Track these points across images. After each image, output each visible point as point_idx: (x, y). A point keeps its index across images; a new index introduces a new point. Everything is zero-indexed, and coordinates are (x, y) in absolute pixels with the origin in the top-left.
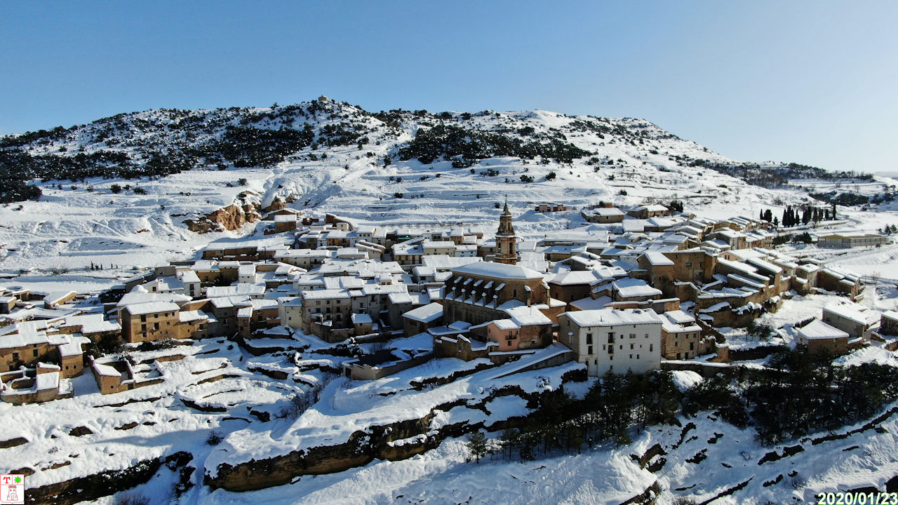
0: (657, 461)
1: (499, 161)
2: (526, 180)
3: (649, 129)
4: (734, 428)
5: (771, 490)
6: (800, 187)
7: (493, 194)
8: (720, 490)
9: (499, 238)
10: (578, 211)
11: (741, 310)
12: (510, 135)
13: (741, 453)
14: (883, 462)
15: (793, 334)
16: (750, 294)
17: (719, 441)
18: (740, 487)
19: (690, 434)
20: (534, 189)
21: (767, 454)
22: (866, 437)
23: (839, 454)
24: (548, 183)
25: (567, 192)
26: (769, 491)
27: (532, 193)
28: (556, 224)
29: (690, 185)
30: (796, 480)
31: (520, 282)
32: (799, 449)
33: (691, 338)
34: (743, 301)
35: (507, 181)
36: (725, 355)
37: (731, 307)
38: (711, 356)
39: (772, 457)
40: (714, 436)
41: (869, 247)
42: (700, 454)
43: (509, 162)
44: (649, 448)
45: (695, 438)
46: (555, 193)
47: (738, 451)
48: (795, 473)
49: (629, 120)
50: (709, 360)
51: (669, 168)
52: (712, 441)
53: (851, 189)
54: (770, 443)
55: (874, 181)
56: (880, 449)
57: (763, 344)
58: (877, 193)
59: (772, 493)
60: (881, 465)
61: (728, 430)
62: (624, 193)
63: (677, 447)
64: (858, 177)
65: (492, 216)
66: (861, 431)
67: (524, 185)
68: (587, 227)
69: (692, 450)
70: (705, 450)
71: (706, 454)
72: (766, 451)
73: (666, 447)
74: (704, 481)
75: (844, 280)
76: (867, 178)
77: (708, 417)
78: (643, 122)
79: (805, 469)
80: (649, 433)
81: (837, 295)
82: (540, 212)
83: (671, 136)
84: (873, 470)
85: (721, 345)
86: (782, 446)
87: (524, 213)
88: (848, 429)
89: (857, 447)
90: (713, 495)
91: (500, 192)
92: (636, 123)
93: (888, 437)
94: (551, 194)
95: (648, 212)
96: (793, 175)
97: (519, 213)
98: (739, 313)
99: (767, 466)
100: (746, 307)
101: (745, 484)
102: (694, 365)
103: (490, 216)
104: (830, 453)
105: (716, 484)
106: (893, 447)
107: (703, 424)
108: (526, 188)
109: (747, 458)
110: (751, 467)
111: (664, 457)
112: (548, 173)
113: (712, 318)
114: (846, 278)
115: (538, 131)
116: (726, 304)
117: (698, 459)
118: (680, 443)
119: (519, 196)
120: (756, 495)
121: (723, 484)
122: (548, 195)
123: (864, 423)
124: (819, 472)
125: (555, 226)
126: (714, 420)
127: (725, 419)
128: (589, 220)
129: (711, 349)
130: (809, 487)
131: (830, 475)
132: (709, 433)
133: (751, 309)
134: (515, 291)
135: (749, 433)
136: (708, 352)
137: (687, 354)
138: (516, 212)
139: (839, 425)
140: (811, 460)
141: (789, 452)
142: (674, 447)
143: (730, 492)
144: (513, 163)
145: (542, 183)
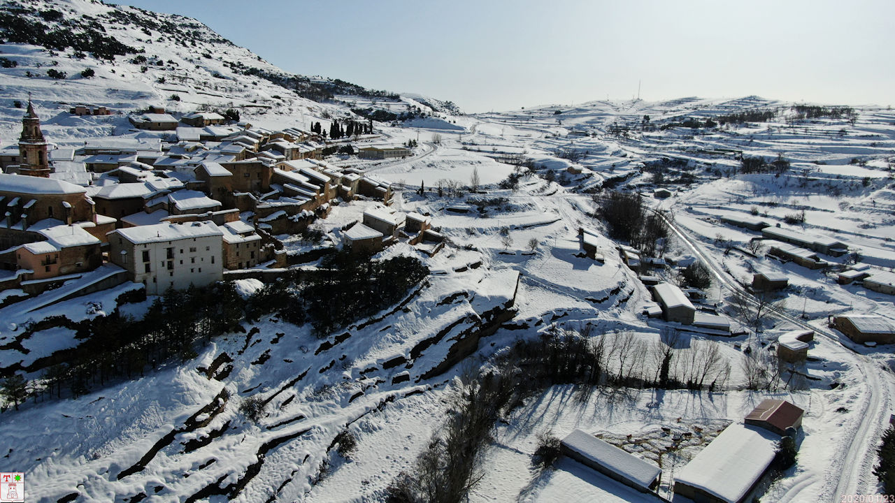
0: (224, 369)
1: (16, 48)
2: (54, 75)
3: (201, 30)
4: (293, 327)
5: (326, 375)
6: (344, 102)
7: (10, 90)
8: (283, 384)
9: (24, 145)
10: (124, 115)
11: (296, 217)
12: (29, 18)
13: (300, 348)
14: (408, 336)
15: (340, 236)
16: (304, 202)
17: (281, 341)
18: (300, 378)
19: (254, 338)
20: (67, 87)
21: (322, 345)
22: (396, 318)
23: (376, 334)
24: (84, 80)
25: (110, 93)
26: (324, 376)
27: (65, 92)
28: (98, 129)
29: (246, 94)
30: (346, 363)
31: (56, 198)
32: (347, 336)
33: (252, 247)
34: (298, 209)
35: (29, 75)
36: (284, 260)
37: (287, 215)
38: (271, 263)
39: (326, 347)
40: (276, 337)
41: (397, 158)
42: (264, 355)
43: (31, 52)
44: (216, 358)
45: (259, 341)
46: (95, 93)
47: (297, 346)
48: (344, 357)
49: (179, 18)
50: (270, 267)
51: (224, 75)
52: (275, 341)
53: (384, 106)
54: (324, 335)
55: (400, 101)
56: (406, 325)
57: (315, 247)
58: (402, 111)
59: (327, 378)
60: (407, 338)
61: (289, 329)
62: (176, 98)
63: (243, 352)
64: (388, 97)
65: (12, 117)
66: (392, 313)
67: (54, 82)
68: (137, 134)
69: (255, 353)
70: (269, 351)
71: (270, 354)
72: (322, 342)
73: (232, 354)
74: (269, 379)
75: (379, 187)
76: (396, 98)
77: (271, 320)
78: (194, 22)
79: (350, 352)
80: (215, 344)
81: (374, 200)
82: (77, 115)
83: (225, 41)
84: (401, 343)
85: (280, 252)
86: (334, 336)
87: (56, 115)
88: (384, 313)
89: (390, 327)
90: (277, 390)
91: (20, 88)
92: (187, 22)
93: (411, 314)
94: (90, 95)
95: (204, 120)
96: (338, 91)
97: (49, 114)
98: (295, 221)
99: (322, 356)
100: (301, 215)
101: (304, 374)
102: (256, 272)
103: (9, 117)
104: (371, 335)
105: (279, 380)
106: (415, 322)
107: (265, 327)
108: (56, 86)
109: (306, 351)
110: (310, 359)
111: (231, 363)
112: (84, 69)
113: (270, 227)
114: (380, 186)
115: (67, 16)
116: (283, 213)
117: (263, 360)
118: (246, 347)
119: (47, 94)
120: (313, 382)
121: (285, 379)
122: (85, 95)
123: (395, 307)
124: (362, 353)
125: (97, 132)
126: (276, 321)
127: (285, 320)
128: (139, 126)
129: (270, 256)
130: (355, 366)
131: (371, 353)
132: (271, 334)
133: (305, 215)
134: (50, 209)
135: (306, 329)
136: (268, 259)
137: (248, 263)
138: (45, 114)
139: (377, 311)
140: (357, 343)
141: (340, 339)
142: (240, 353)
143: (292, 384)
144: (36, 53)
145: (76, 81)
